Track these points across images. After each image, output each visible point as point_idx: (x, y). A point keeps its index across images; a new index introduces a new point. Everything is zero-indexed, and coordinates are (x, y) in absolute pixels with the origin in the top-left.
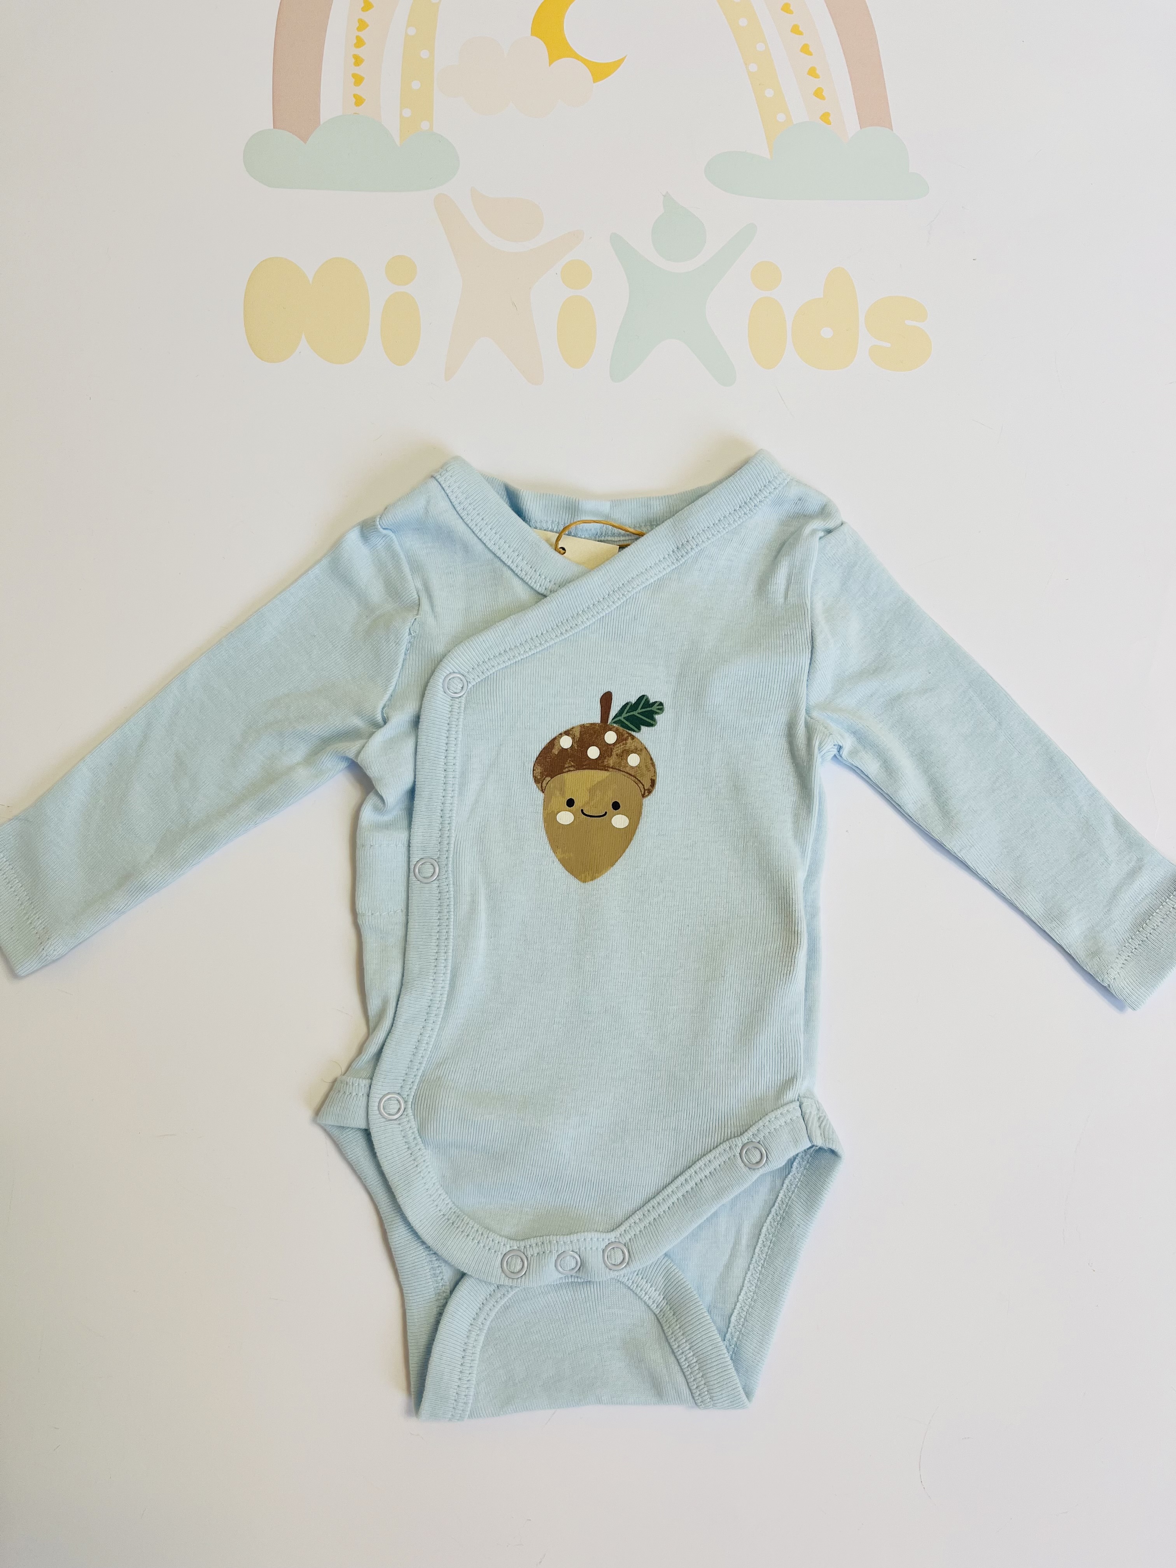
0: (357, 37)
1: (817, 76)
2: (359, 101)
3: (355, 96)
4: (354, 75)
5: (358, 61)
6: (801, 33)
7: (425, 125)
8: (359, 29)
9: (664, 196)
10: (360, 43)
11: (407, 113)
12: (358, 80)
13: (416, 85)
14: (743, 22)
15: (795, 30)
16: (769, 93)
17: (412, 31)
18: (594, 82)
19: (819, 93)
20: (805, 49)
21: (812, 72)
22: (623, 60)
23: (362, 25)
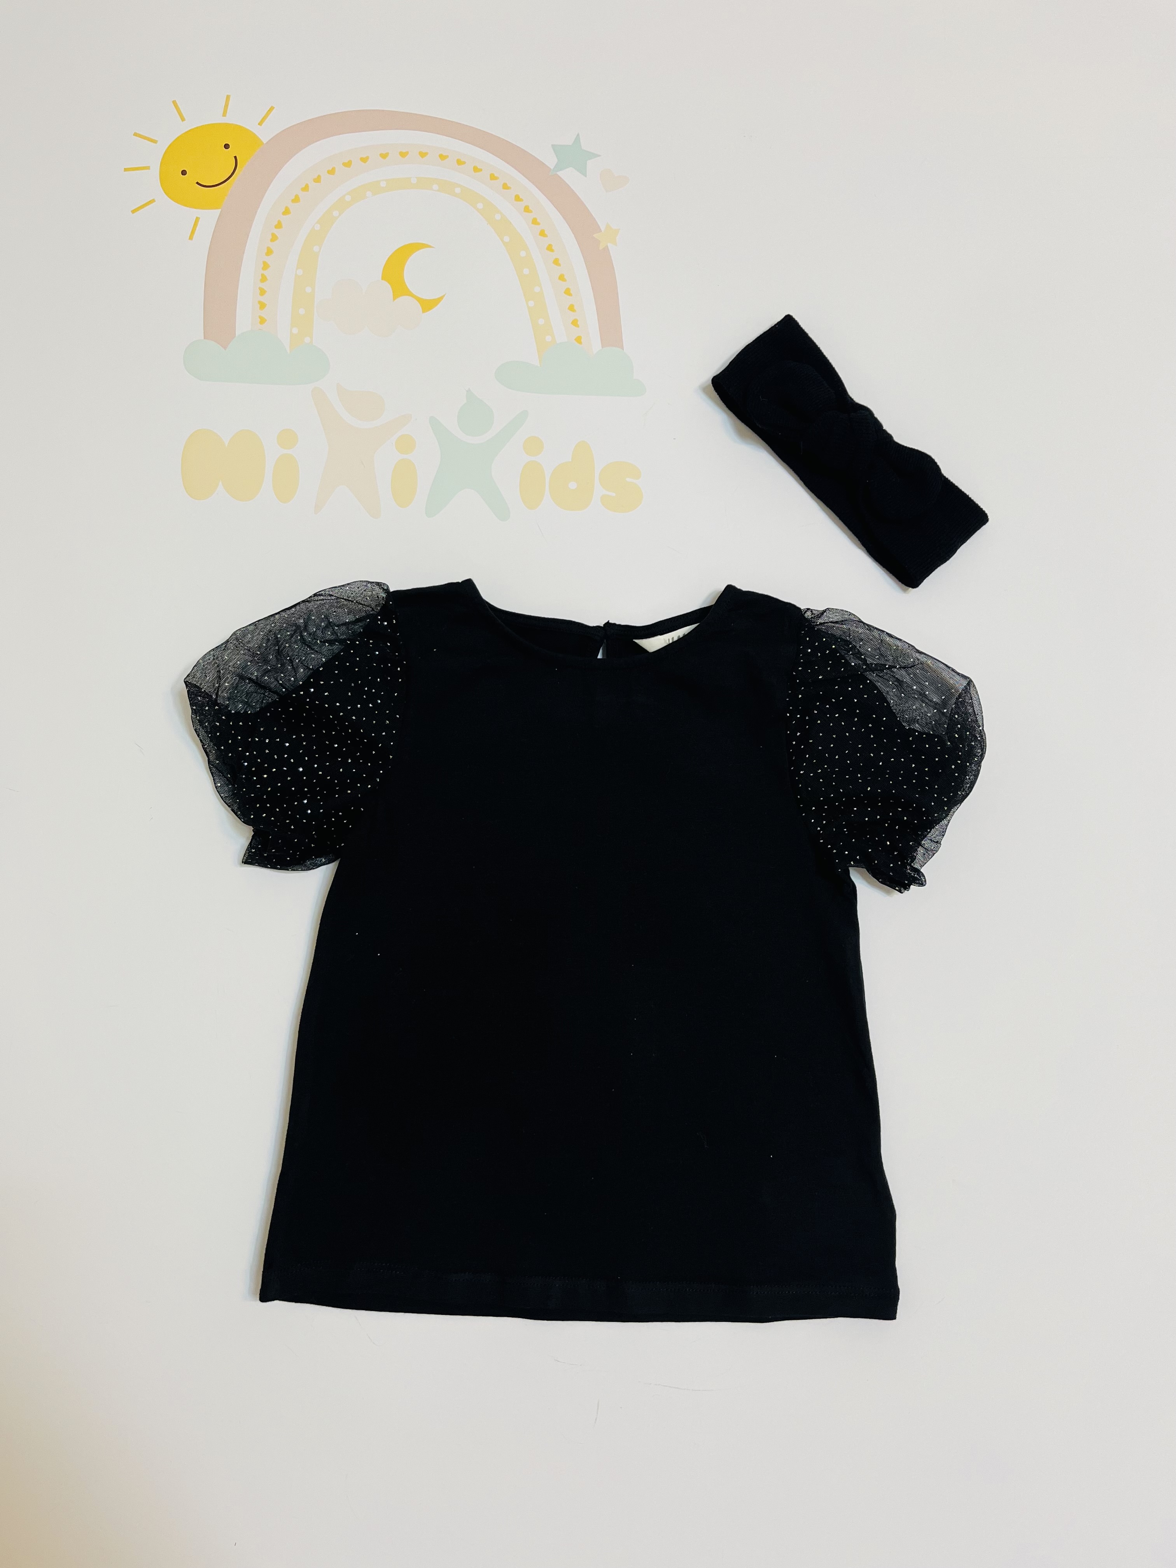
0: (262, 275)
1: (574, 311)
2: (262, 321)
3: (260, 317)
4: (260, 302)
5: (262, 292)
6: (565, 280)
7: (307, 340)
8: (263, 269)
9: (467, 391)
10: (264, 279)
11: (295, 331)
12: (262, 305)
13: (302, 311)
14: (526, 271)
15: (562, 278)
16: (541, 322)
17: (300, 272)
18: (423, 312)
19: (575, 323)
20: (568, 292)
21: (571, 308)
22: (442, 298)
23: (266, 266)
